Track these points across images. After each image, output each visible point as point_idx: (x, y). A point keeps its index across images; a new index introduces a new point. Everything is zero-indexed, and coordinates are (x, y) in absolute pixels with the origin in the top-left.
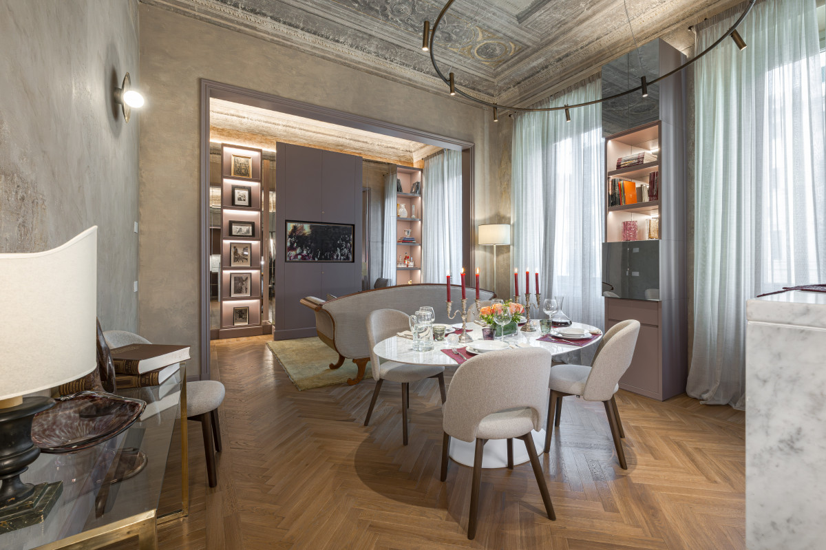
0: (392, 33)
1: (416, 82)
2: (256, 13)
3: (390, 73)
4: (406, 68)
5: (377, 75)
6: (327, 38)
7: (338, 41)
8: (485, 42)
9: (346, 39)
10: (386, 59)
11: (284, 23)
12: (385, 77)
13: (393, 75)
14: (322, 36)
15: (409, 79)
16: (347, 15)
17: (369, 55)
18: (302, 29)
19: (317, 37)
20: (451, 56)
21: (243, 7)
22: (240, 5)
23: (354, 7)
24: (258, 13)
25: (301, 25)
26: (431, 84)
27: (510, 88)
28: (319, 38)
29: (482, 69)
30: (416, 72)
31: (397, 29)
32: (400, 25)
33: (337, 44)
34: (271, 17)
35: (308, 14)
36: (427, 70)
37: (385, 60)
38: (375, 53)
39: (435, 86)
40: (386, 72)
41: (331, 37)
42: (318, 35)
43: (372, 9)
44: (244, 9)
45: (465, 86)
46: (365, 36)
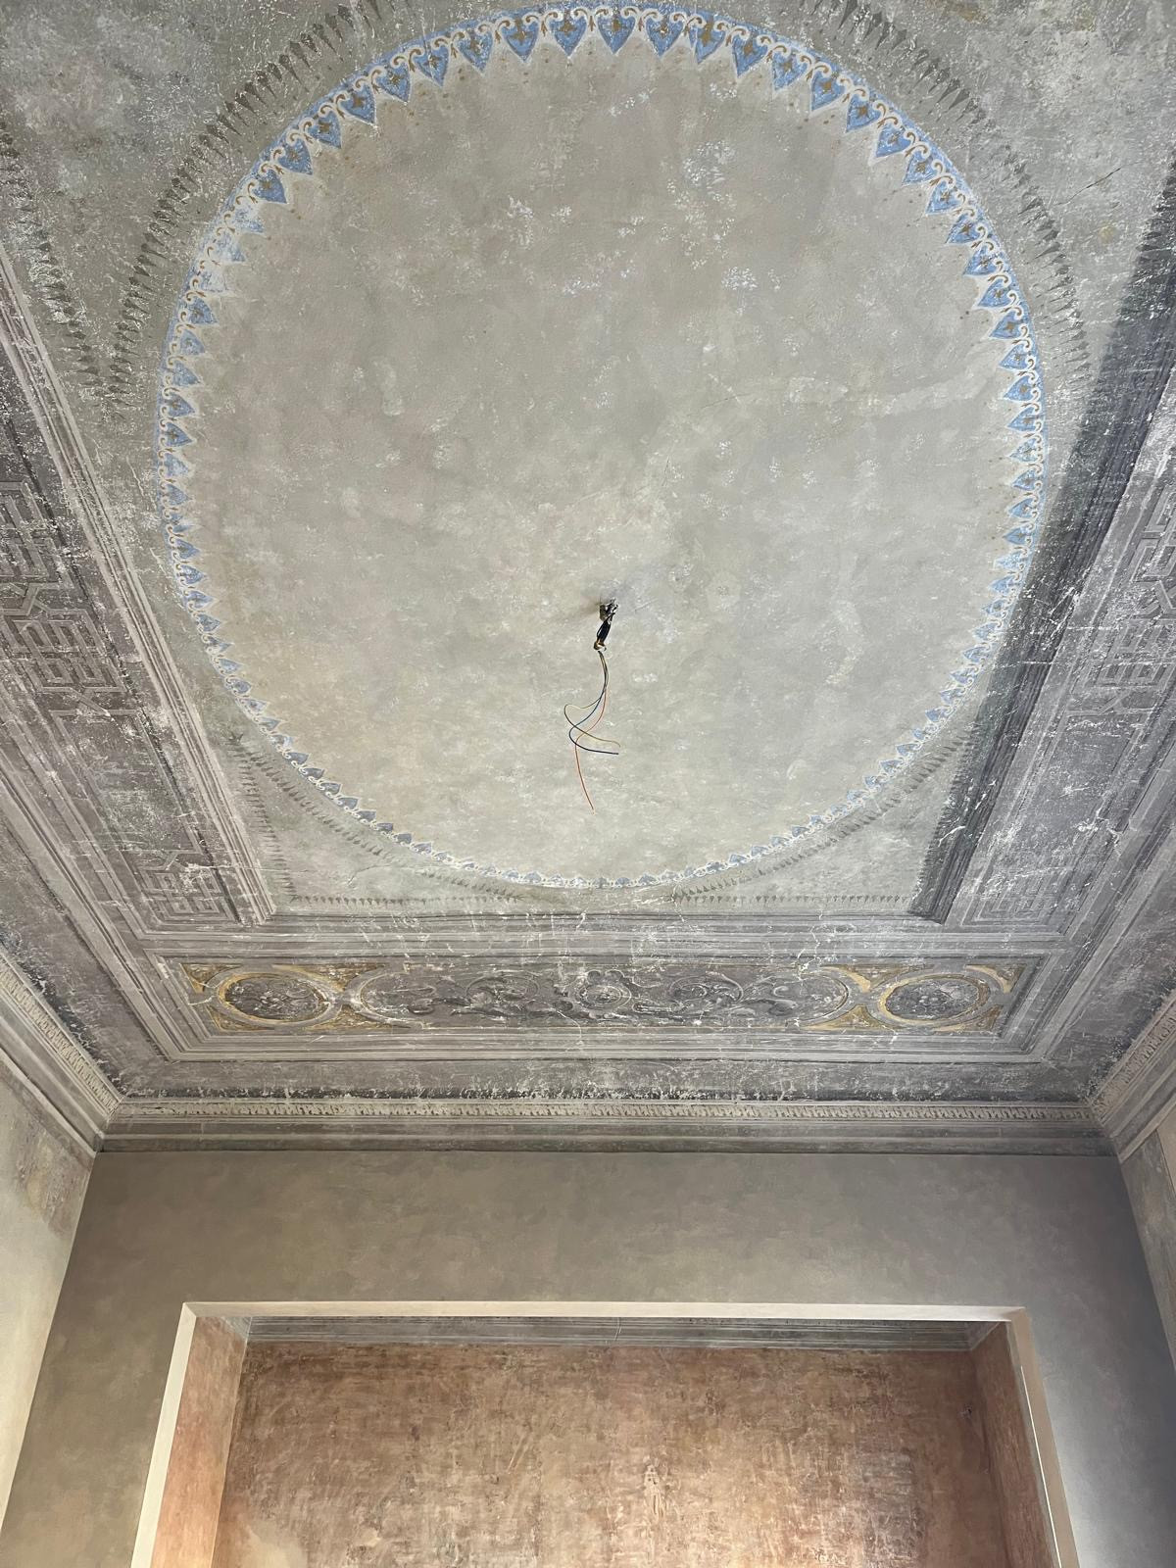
0: (625, 1042)
1: (766, 1132)
2: (321, 1096)
3: (677, 1131)
4: (723, 1102)
5: (634, 1148)
6: (487, 1095)
7: (514, 1095)
8: (890, 987)
9: (532, 1084)
10: (656, 1097)
11: (382, 1096)
12: (663, 1148)
13: (687, 1133)
14: (473, 1095)
15: (742, 1131)
16: (499, 1041)
17: (606, 1101)
18: (424, 1096)
19: (461, 1101)
20: (828, 1043)
21: (292, 1092)
22: (286, 1090)
23: (499, 1023)
24: (325, 1093)
25: (420, 1087)
26: (820, 1124)
27: (1109, 1064)
28: (468, 1101)
29: (956, 1044)
30: (758, 1104)
31: (633, 1031)
32: (629, 1022)
33: (513, 1101)
34: (352, 1093)
35: (422, 1063)
36: (792, 1089)
37: (655, 1102)
38: (620, 1090)
39: (835, 1125)
40: (665, 1131)
41: (495, 1090)
42: (465, 1096)
43: (541, 1015)
44: (295, 1095)
45: (944, 1097)
46: (571, 1064)
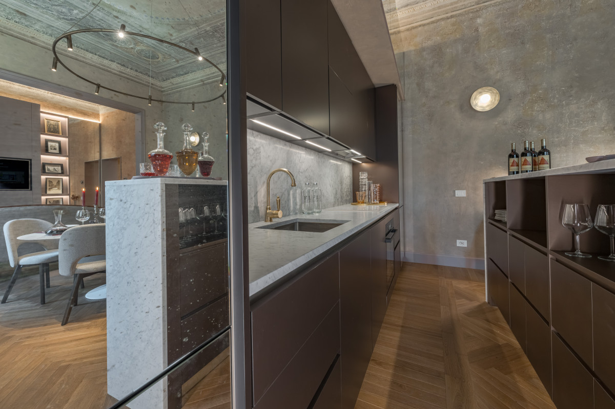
0: (114, 49)
